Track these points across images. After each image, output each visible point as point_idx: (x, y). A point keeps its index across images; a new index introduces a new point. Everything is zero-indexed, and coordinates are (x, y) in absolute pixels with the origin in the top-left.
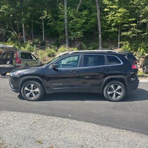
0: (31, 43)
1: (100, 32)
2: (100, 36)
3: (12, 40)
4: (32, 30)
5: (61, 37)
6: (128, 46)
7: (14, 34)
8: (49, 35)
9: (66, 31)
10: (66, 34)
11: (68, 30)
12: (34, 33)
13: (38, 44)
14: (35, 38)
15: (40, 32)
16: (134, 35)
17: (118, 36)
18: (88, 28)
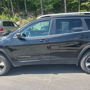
0: (18, 15)
3: (5, 14)
4: (18, 6)
5: (38, 10)
7: (6, 9)
8: (30, 9)
9: (41, 5)
10: (42, 7)
11: (43, 4)
12: (20, 8)
13: (23, 15)
14: (21, 11)
15: (24, 7)
17: (78, 6)
18: (57, 2)
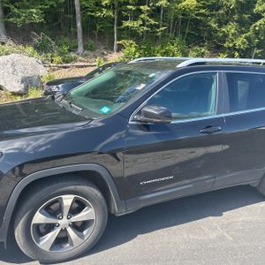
1: (78, 15)
2: (79, 24)
6: (133, 49)
16: (145, 28)
